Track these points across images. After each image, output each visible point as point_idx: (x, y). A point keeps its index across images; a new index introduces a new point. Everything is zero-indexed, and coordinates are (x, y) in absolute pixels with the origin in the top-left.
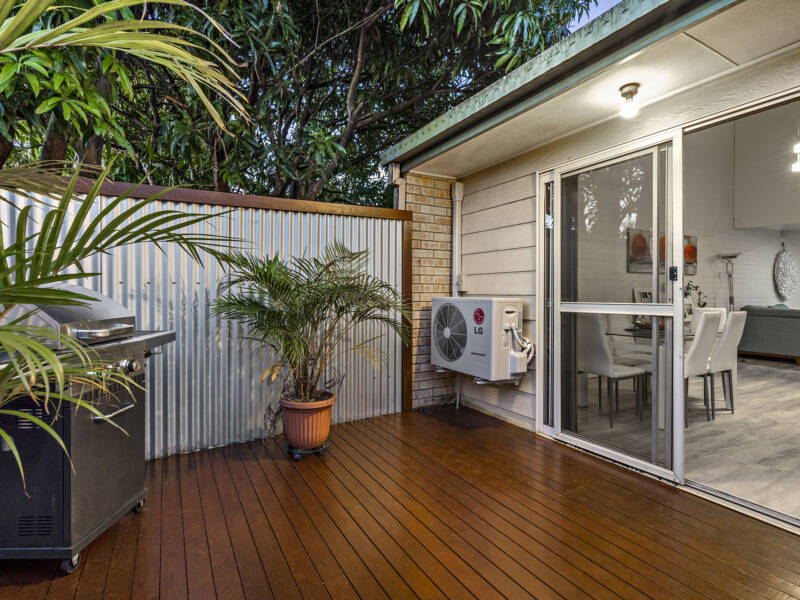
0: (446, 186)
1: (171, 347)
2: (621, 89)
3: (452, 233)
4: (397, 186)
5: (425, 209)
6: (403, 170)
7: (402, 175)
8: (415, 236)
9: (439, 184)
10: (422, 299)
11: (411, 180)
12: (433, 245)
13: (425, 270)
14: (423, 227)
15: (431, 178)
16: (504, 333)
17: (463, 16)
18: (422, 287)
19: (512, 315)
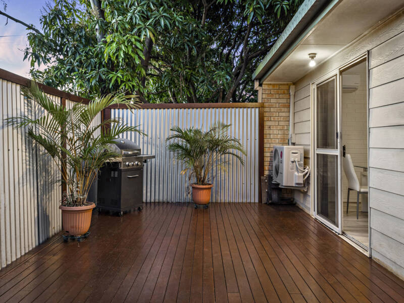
0: (286, 87)
1: (153, 160)
2: (309, 54)
3: (289, 112)
4: (258, 91)
5: (273, 101)
6: (261, 82)
7: (260, 85)
8: (266, 114)
9: (282, 87)
10: (272, 146)
11: (265, 87)
12: (278, 119)
13: (273, 132)
14: (272, 110)
15: (277, 85)
16: (291, 163)
17: (280, 10)
18: (271, 141)
19: (297, 154)
